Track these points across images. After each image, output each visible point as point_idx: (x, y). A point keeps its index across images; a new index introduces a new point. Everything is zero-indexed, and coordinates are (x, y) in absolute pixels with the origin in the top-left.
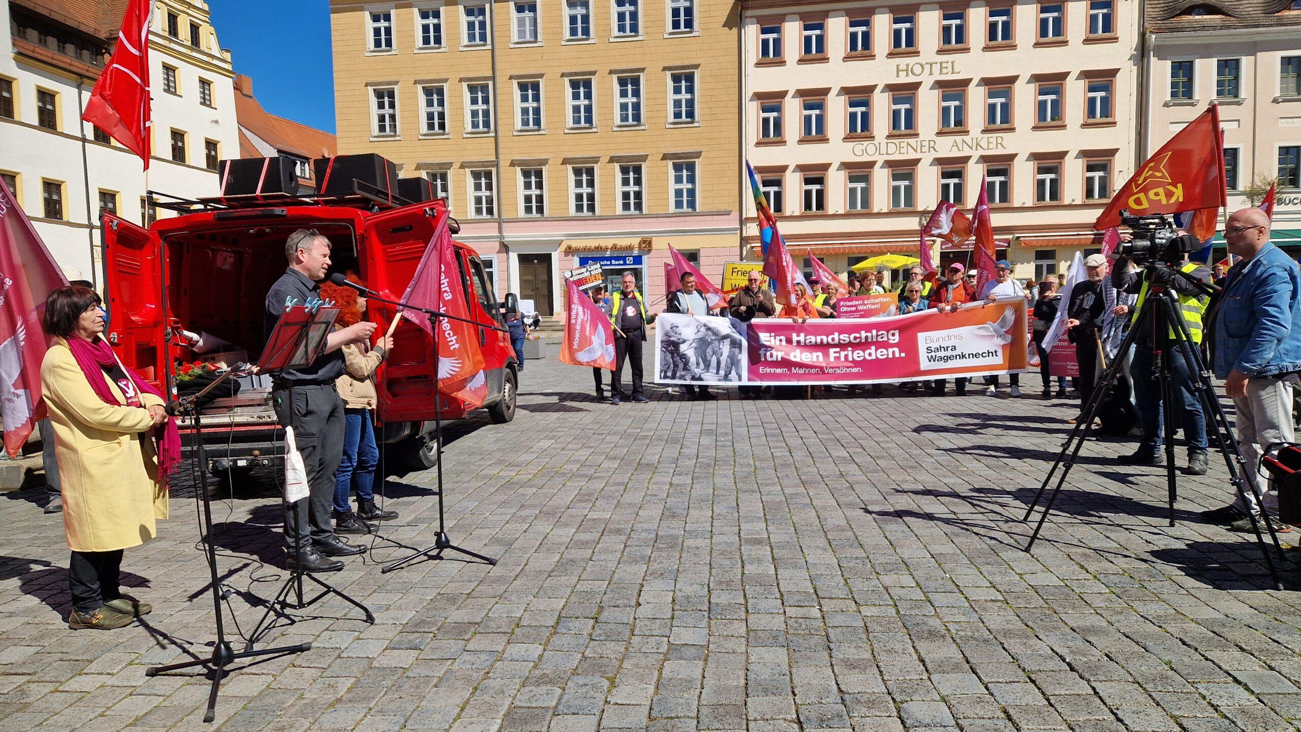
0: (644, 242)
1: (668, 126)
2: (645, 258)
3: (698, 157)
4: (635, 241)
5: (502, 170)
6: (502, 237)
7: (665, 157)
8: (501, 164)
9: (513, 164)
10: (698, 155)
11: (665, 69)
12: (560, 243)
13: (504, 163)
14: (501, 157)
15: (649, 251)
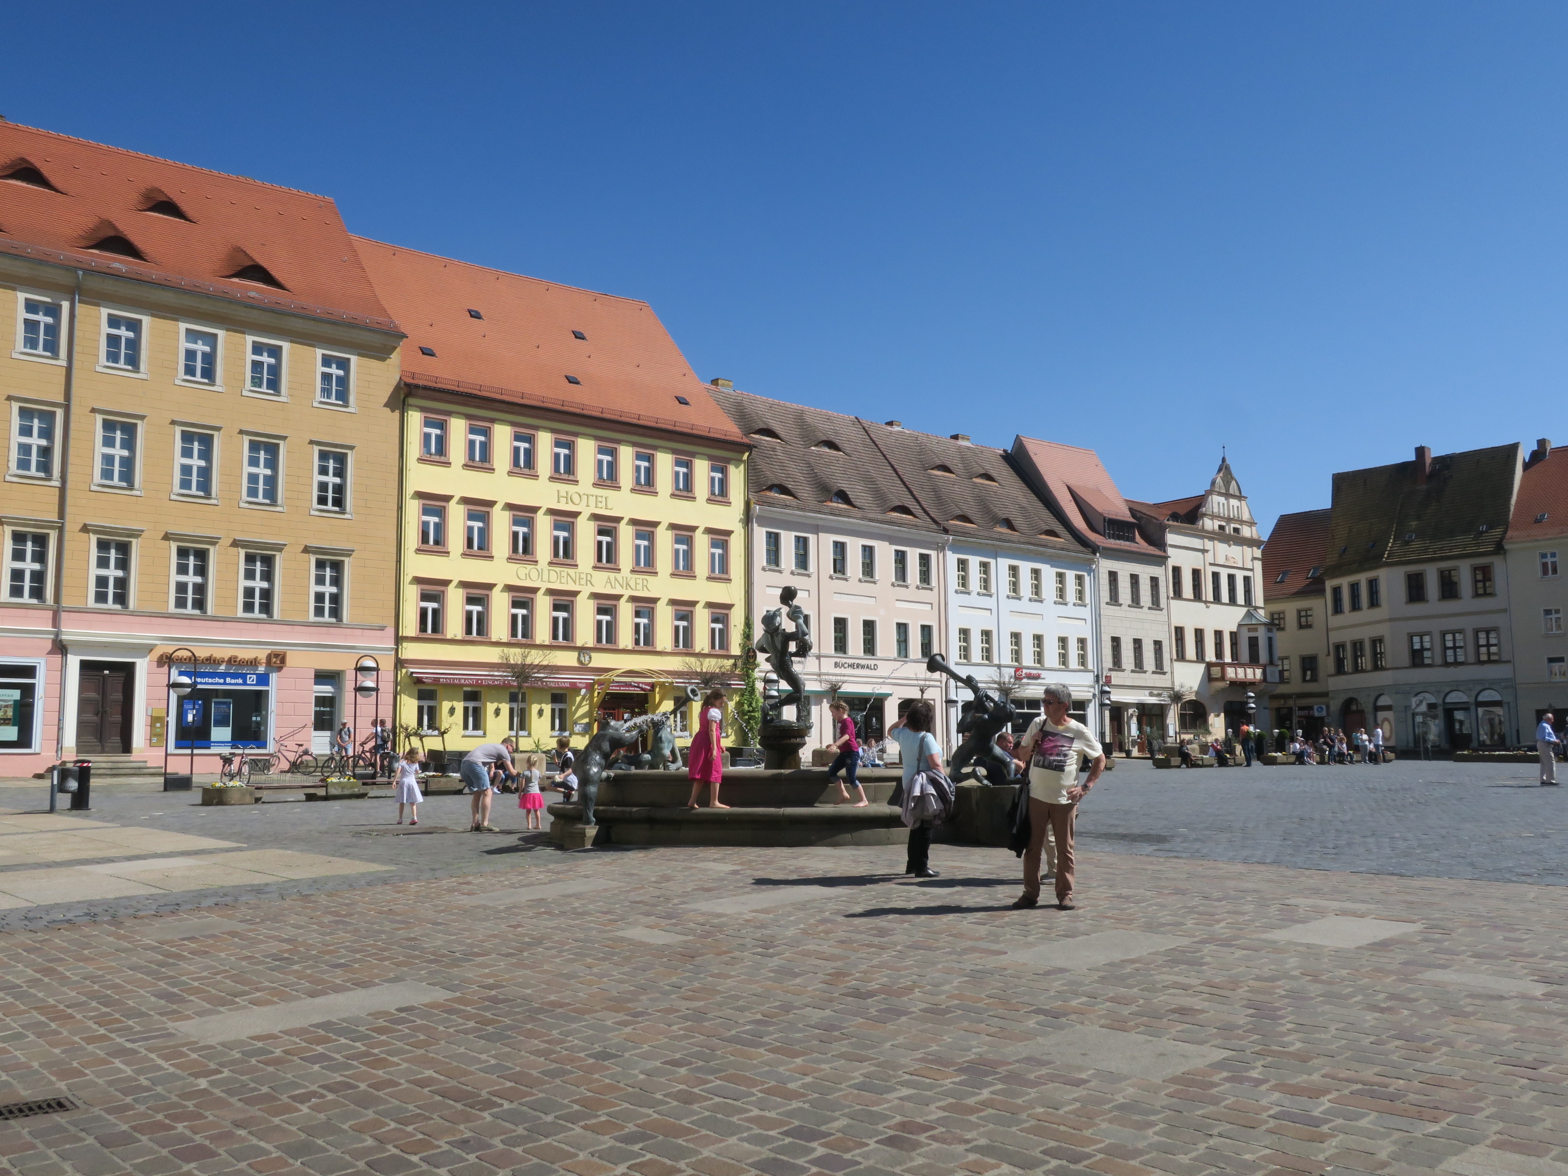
0: (277, 655)
1: (313, 513)
2: (274, 677)
3: (349, 555)
4: (262, 654)
5: (67, 536)
6: (57, 634)
7: (307, 550)
8: (68, 527)
9: (85, 529)
10: (348, 553)
11: (312, 442)
12: (150, 649)
13: (72, 526)
14: (68, 517)
15: (279, 669)
